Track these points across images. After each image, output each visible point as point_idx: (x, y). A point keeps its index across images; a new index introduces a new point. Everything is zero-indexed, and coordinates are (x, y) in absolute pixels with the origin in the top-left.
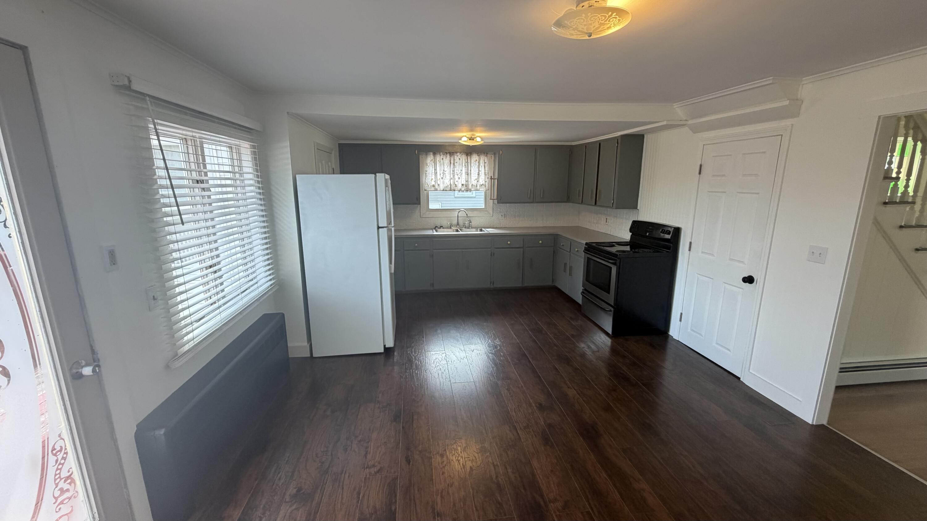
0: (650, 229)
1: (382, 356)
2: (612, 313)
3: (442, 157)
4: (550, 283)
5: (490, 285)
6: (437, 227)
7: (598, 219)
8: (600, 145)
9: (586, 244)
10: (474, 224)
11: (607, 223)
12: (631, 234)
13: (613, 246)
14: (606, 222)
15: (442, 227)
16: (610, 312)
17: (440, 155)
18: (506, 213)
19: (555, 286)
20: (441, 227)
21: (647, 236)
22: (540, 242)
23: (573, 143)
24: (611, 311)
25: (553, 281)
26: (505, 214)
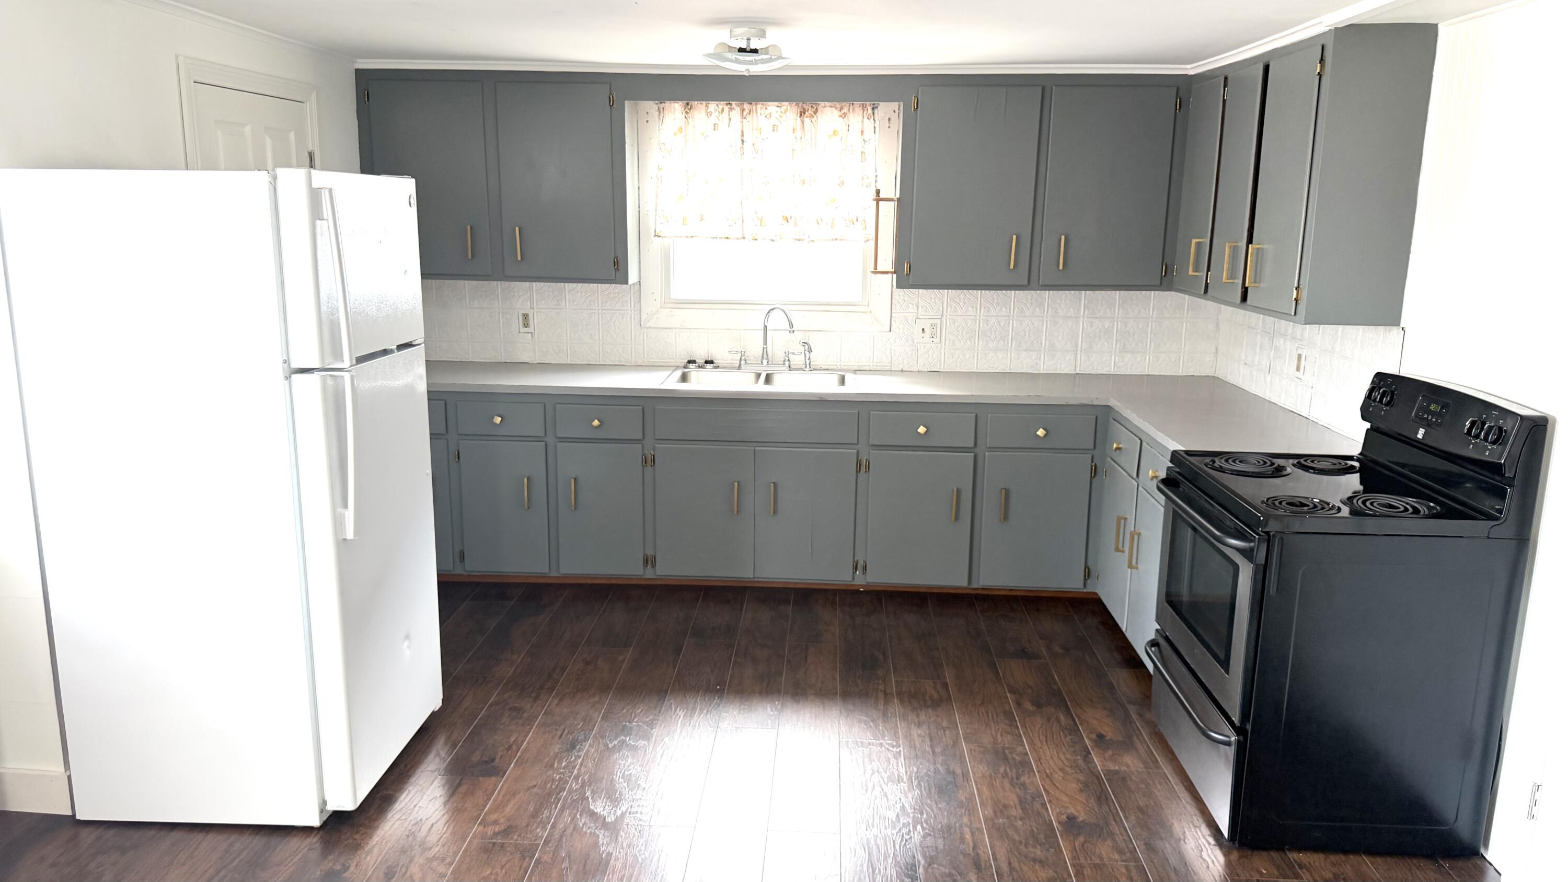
0: (1433, 413)
1: (314, 840)
2: (1231, 751)
3: (713, 119)
4: (1073, 583)
5: (854, 573)
6: (693, 362)
7: (1272, 353)
8: (1266, 69)
9: (1175, 456)
10: (818, 358)
11: (1299, 374)
12: (1368, 425)
13: (1278, 472)
14: (1298, 369)
15: (711, 362)
16: (1227, 747)
17: (709, 114)
18: (938, 322)
19: (1096, 594)
20: (707, 362)
21: (1418, 441)
22: (1041, 432)
23: (1189, 66)
24: (1228, 744)
25: (1088, 574)
26: (933, 326)
